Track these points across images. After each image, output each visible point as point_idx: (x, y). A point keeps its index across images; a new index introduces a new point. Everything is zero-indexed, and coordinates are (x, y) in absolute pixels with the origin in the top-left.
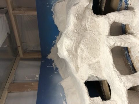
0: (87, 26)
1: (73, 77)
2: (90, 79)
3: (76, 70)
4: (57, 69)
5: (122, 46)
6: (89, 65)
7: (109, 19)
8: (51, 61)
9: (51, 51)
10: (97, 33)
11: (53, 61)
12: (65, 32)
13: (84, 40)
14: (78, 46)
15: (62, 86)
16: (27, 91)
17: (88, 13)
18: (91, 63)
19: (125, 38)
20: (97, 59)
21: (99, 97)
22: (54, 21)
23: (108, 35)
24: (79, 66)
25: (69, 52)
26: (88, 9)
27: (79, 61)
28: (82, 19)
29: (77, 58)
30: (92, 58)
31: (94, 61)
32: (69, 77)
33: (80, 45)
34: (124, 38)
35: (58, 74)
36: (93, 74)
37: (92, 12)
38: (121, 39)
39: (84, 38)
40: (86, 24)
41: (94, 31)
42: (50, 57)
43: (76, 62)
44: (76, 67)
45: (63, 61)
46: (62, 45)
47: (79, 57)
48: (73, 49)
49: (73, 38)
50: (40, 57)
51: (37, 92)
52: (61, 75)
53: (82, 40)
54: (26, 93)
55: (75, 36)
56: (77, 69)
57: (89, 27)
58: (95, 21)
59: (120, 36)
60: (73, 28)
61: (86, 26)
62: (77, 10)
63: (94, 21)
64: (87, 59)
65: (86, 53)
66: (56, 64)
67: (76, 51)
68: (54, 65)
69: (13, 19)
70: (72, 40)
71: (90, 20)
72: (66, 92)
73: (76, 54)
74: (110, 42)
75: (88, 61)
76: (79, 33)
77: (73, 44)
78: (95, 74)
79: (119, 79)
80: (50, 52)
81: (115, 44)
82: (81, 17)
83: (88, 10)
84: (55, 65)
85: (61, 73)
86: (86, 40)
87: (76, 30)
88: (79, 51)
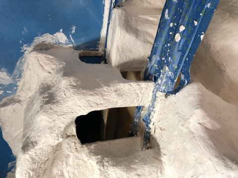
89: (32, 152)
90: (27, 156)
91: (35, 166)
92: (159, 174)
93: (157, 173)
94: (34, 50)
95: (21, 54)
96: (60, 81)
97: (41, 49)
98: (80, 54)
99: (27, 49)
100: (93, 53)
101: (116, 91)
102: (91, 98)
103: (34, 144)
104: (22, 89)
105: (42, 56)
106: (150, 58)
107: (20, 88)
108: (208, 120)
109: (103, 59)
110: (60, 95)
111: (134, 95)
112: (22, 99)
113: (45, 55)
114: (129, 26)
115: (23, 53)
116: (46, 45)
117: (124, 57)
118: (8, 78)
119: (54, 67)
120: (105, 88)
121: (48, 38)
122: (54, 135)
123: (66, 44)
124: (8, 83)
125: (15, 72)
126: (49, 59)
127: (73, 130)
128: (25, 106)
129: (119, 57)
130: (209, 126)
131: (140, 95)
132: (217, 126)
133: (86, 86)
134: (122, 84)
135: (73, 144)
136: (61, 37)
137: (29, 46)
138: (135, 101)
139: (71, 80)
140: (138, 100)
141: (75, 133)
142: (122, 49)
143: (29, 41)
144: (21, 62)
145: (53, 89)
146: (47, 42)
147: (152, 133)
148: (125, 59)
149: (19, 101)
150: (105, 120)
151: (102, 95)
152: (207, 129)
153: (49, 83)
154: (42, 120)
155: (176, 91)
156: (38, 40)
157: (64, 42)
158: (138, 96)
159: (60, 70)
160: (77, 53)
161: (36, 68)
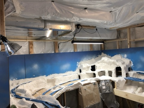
1: (96, 62)
2: (96, 67)
4: (98, 57)
6: (100, 66)
7: (113, 70)
8: (100, 54)
9: (105, 54)
10: (110, 68)
13: (107, 65)
22: (115, 55)
23: (108, 70)
25: (103, 60)
27: (101, 63)
28: (114, 64)
29: (102, 63)
30: (102, 67)
33: (106, 63)
35: (96, 57)
42: (103, 54)
45: (101, 59)
46: (105, 58)
50: (102, 50)
51: (90, 51)
54: (89, 47)
55: (108, 62)
56: (99, 63)
60: (111, 61)
63: (113, 67)
65: (103, 65)
66: (100, 56)
67: (104, 62)
69: (115, 41)
72: (91, 60)
74: (106, 71)
77: (106, 61)
79: (97, 71)
85: (96, 58)
88: (104, 63)
89: (116, 62)
92: (114, 77)
95: (129, 59)
99: (130, 60)
100: (130, 69)
102: (123, 69)
103: (117, 62)
104: (124, 59)
106: (129, 77)
109: (129, 71)
113: (129, 63)
114: (134, 74)
120: (125, 70)
121: (132, 63)
125: (126, 58)
127: (118, 66)
130: (121, 80)
133: (125, 68)
134: (125, 73)
135: (116, 66)
136: (132, 65)
142: (131, 73)
143: (131, 60)
147: (118, 77)
148: (129, 74)
149: (122, 58)
150: (119, 71)
153: (125, 63)
154: (120, 63)
155: (125, 79)
156: (132, 62)
159: (127, 65)
160: (130, 67)
161: (127, 61)
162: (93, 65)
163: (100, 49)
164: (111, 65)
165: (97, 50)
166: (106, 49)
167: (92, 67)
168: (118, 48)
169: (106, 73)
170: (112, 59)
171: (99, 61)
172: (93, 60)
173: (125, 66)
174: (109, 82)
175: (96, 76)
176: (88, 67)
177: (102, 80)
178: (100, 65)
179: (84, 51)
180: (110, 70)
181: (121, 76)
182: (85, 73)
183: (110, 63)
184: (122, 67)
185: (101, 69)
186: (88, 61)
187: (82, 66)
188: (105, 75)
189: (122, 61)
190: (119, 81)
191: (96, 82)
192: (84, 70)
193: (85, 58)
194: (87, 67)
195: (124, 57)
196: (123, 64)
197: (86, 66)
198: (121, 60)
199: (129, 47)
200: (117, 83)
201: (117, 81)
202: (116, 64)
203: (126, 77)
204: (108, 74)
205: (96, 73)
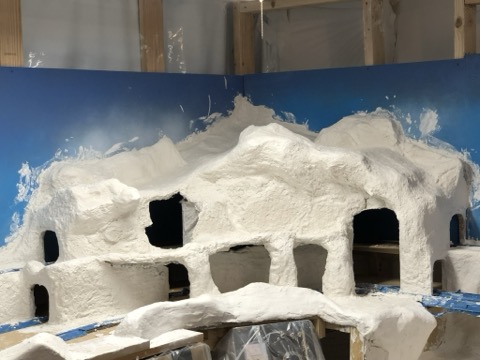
0: (323, 198)
1: (188, 171)
2: (188, 209)
3: (210, 174)
4: (202, 127)
5: (272, 267)
6: (224, 205)
7: (332, 238)
8: (225, 107)
9: (262, 107)
10: (306, 224)
11: (226, 115)
12: (306, 142)
13: (286, 192)
14: (272, 177)
15: (155, 140)
16: (142, 43)
17: (356, 199)
18: (229, 211)
19: (289, 271)
20: (238, 226)
21: (151, 223)
22: (349, 113)
23: (295, 239)
24: (219, 182)
25: (256, 153)
26: (366, 200)
27: (234, 181)
28: (339, 184)
29: (239, 175)
30: (242, 213)
31: (234, 219)
32: (184, 163)
33: (274, 181)
34: (288, 269)
35: (188, 132)
36: (203, 210)
37: (359, 211)
38: (287, 263)
39: (292, 190)
40: (328, 196)
41: (312, 215)
43: (230, 173)
44: (217, 172)
45: (231, 141)
46: (272, 134)
47: (243, 179)
48: (264, 162)
49: (290, 161)
50: (241, 71)
51: (138, 69)
52: (186, 141)
53: (287, 187)
54: (136, 37)
55: (293, 164)
56: (213, 178)
57: (321, 204)
58: (335, 219)
59: (294, 263)
60: (314, 160)
61: (323, 194)
62: (353, 168)
63: (336, 215)
64: (238, 201)
65: (254, 196)
67: (260, 171)
68: (213, 116)
70: (285, 157)
71: (338, 206)
72: (143, 151)
73: (252, 171)
74: (280, 241)
75: (235, 204)
76: (302, 174)
77: (276, 162)
78: (203, 215)
79: (202, 247)
80: (256, 103)
81: (276, 250)
82: (339, 178)
83: (362, 200)
84: (214, 120)
85: (191, 139)
86: (289, 197)
87: (310, 169)
88: (259, 179)
89: (363, 167)
90: (360, 163)
91: (348, 170)
92: (338, 291)
93: (340, 288)
94: (464, 163)
95: (458, 148)
96: (430, 193)
97: (465, 171)
98: (461, 215)
99: (465, 156)
100: (463, 233)
101: (422, 250)
102: (415, 224)
103: (370, 169)
104: (415, 146)
105: (456, 172)
106: (459, 292)
107: (415, 142)
108: (405, 322)
109: (456, 242)
110: (417, 193)
111: (416, 272)
112: (402, 145)
113: (458, 176)
115: (460, 151)
116: (471, 177)
117: (459, 265)
118: (429, 131)
119: (445, 186)
120: (425, 239)
122: (379, 187)
123: (473, 200)
124: (421, 130)
125: (436, 140)
126: (453, 180)
127: (374, 206)
128: (393, 149)
129: (459, 258)
130: (400, 321)
131: (415, 281)
132: (400, 329)
133: (427, 221)
134: (429, 257)
135: (357, 205)
137: (468, 158)
138: (408, 275)
139: (433, 205)
140: (409, 279)
141: (369, 208)
142: (468, 262)
144: (448, 147)
145: (421, 186)
146: (474, 178)
147: (371, 294)
148: (457, 266)
149: (398, 142)
151: (418, 235)
152: (397, 318)
153: (426, 181)
154: (393, 177)
155: (428, 308)
157: (475, 196)
158: (415, 278)
159: (442, 193)
160: (462, 212)
161: (443, 165)
162: (164, 193)
163: (218, 67)
164: (313, 194)
165: (197, 68)
166: (267, 70)
167: (156, 207)
168: (369, 61)
169: (275, 257)
170: (328, 146)
171: (220, 163)
172: (165, 149)
173: (430, 198)
174: (302, 333)
175: (194, 287)
176: (124, 214)
177: (249, 324)
178: (221, 197)
179: (86, 66)
180: (311, 235)
181: (397, 288)
182: (97, 268)
183: (307, 182)
184: (408, 213)
185: (231, 228)
186: (126, 159)
187: (64, 201)
188: (266, 280)
189: (401, 160)
190: (388, 323)
191: (193, 341)
192: (83, 240)
193: (96, 137)
194: (117, 205)
195: (416, 134)
196: (412, 184)
197: (107, 200)
198: (393, 155)
199: (459, 53)
200: (370, 340)
201: (372, 325)
202: (358, 189)
203: (436, 291)
204: (292, 268)
205: (191, 264)
